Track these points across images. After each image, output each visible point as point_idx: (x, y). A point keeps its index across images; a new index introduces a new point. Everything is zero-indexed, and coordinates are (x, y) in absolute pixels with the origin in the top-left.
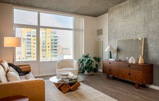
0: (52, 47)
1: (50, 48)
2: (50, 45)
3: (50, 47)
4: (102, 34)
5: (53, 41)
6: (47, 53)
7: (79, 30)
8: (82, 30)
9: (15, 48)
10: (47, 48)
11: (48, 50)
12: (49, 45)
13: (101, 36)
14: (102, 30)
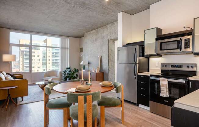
0: (53, 60)
1: (51, 62)
2: (51, 58)
3: (51, 60)
4: (82, 51)
5: (54, 54)
6: (47, 66)
7: (65, 48)
8: (67, 48)
9: (11, 62)
10: (48, 62)
11: (49, 63)
12: (49, 58)
13: (82, 53)
14: (82, 48)
